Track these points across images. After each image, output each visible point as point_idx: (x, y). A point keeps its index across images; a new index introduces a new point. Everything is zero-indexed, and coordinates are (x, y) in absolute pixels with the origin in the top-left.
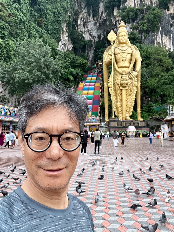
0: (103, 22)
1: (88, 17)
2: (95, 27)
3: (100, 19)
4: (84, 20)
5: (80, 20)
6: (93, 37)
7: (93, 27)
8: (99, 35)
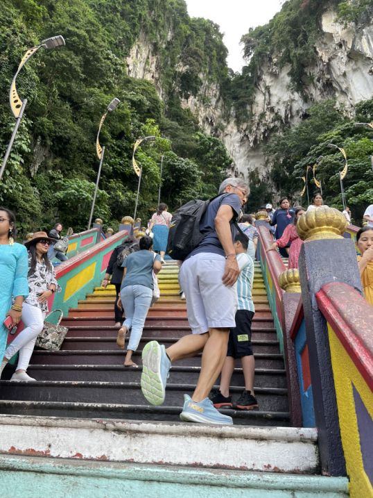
0: (264, 133)
1: (225, 124)
2: (242, 150)
3: (258, 129)
4: (212, 125)
5: (204, 122)
6: (236, 173)
7: (237, 150)
8: (252, 172)
